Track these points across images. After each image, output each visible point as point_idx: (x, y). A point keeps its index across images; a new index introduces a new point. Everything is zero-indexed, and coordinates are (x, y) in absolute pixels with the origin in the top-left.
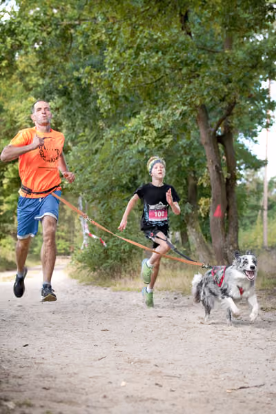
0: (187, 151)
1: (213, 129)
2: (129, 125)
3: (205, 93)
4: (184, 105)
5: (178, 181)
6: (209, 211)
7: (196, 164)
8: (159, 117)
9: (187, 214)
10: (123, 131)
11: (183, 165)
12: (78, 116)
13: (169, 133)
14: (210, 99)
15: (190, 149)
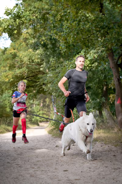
1: (116, 61)
3: (113, 41)
4: (103, 47)
5: (98, 87)
6: (114, 100)
7: (107, 78)
8: (90, 53)
9: (103, 102)
11: (101, 79)
12: (51, 56)
13: (96, 61)
14: (116, 44)
15: (104, 71)
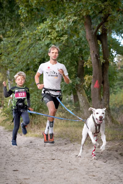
0: (78, 44)
1: (94, 31)
2: (39, 28)
3: (90, 8)
4: (75, 16)
5: (71, 63)
6: (91, 84)
7: (83, 52)
8: (59, 24)
9: (77, 84)
10: (35, 32)
11: (75, 53)
12: (7, 19)
13: (66, 33)
14: (92, 12)
15: (80, 42)
